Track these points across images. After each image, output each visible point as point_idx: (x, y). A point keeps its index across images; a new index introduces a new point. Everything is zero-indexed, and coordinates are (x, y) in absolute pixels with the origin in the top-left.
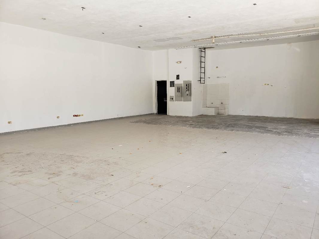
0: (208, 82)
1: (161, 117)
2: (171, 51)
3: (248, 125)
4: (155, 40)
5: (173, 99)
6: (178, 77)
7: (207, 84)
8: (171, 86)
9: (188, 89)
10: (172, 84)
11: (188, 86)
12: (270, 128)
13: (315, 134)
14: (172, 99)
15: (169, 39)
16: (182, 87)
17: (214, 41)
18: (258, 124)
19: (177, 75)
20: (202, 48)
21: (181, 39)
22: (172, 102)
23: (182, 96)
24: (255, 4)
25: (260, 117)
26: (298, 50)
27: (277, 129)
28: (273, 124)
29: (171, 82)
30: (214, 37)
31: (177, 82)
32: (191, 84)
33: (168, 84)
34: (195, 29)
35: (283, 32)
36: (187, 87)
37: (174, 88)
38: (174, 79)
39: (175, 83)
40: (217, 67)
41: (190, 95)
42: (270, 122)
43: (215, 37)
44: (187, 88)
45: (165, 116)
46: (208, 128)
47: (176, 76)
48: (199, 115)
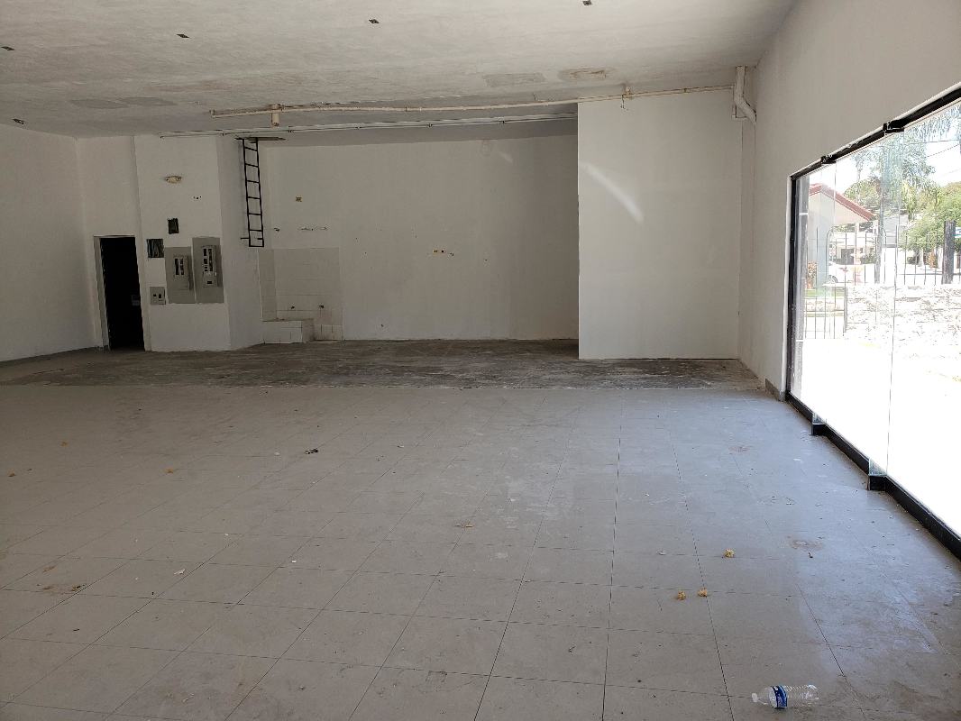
0: (274, 242)
1: (122, 359)
2: (145, 141)
3: (393, 367)
4: (73, 102)
5: (160, 296)
6: (173, 226)
7: (273, 251)
8: (151, 255)
9: (211, 265)
10: (156, 248)
11: (210, 254)
12: (449, 369)
13: (550, 376)
14: (158, 296)
15: (128, 101)
16: (189, 258)
17: (276, 120)
18: (420, 362)
19: (169, 221)
20: (248, 138)
21: (172, 104)
22: (158, 307)
23: (191, 288)
24: (374, 21)
25: (428, 341)
26: (508, 158)
27: (467, 371)
28: (457, 360)
29: (150, 241)
30: (275, 107)
31: (170, 242)
32: (217, 248)
33: (141, 250)
34: (209, 77)
35: (461, 108)
36: (207, 257)
37: (162, 260)
38: (161, 232)
39: (166, 245)
40: (299, 199)
41: (219, 282)
42: (451, 354)
43: (280, 107)
44: (205, 260)
45: (137, 354)
46: (275, 382)
47: (167, 223)
48: (253, 347)
